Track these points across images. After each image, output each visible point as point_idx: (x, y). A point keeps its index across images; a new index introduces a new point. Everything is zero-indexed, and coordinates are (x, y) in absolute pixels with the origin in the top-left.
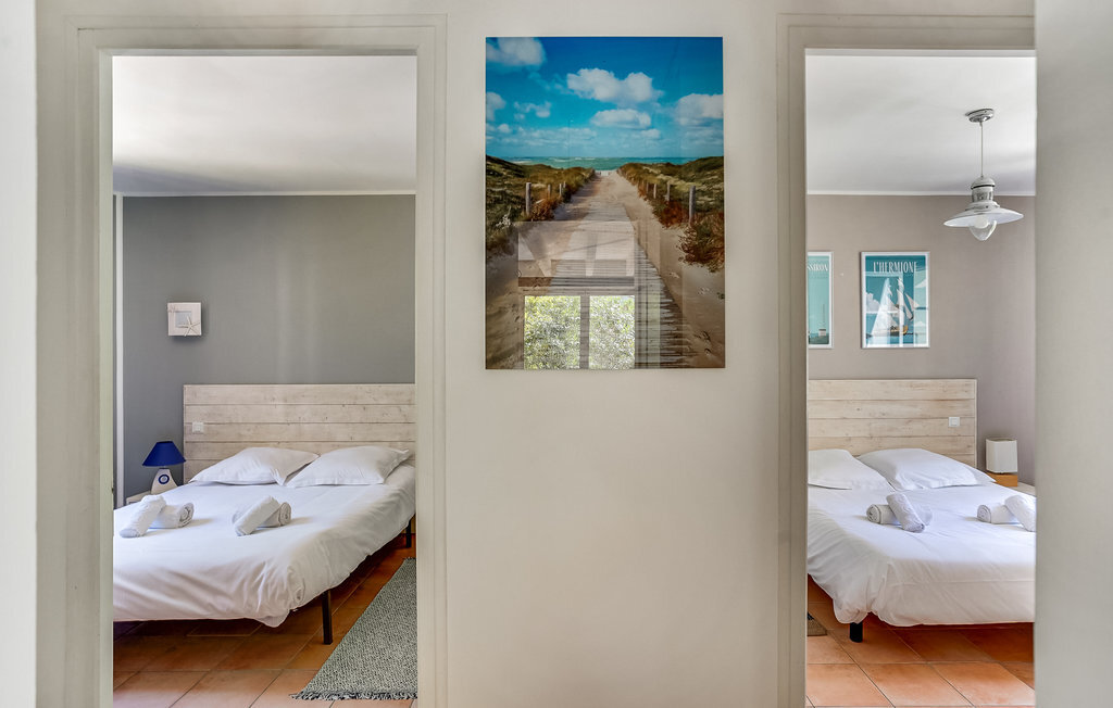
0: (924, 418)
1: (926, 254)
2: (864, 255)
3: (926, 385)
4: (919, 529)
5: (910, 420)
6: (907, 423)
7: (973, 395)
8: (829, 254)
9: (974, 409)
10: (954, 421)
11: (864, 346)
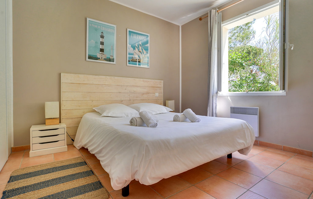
0: (148, 93)
1: (149, 35)
2: (128, 30)
3: (149, 81)
4: (155, 126)
5: (143, 94)
6: (142, 95)
7: (162, 86)
8: (115, 26)
9: (162, 91)
10: (157, 94)
11: (128, 65)
